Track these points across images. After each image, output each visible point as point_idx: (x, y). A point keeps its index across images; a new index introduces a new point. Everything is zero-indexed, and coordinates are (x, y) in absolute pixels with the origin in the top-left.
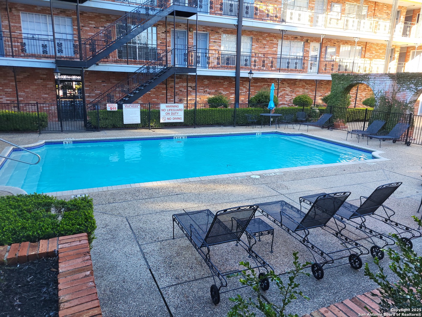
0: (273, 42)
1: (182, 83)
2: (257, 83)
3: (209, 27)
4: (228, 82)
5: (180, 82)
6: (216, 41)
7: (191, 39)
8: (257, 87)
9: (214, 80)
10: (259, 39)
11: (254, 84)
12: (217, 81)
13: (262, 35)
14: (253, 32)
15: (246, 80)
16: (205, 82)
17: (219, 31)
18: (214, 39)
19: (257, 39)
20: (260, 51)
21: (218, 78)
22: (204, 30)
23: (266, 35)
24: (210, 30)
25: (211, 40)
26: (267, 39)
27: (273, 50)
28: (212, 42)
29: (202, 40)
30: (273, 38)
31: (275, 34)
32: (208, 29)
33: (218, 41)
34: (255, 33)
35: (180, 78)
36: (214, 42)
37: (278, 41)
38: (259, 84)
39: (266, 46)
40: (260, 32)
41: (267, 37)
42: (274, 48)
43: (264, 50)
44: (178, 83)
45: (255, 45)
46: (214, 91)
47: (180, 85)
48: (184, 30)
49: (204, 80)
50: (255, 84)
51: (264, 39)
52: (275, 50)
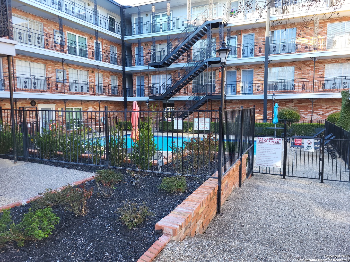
0: (319, 67)
1: (232, 106)
2: (301, 103)
3: (253, 65)
4: (271, 104)
5: (231, 105)
6: (259, 74)
7: (239, 76)
8: (301, 106)
9: (258, 102)
10: (301, 67)
11: (297, 104)
12: (260, 103)
13: (304, 64)
14: (295, 62)
15: (289, 101)
16: (250, 104)
17: (261, 67)
18: (257, 73)
19: (299, 67)
20: (303, 77)
21: (261, 101)
22: (249, 68)
23: (310, 62)
24: (254, 67)
25: (255, 74)
26: (310, 66)
27: (318, 74)
28: (256, 75)
29: (249, 74)
30: (318, 64)
31: (321, 60)
32: (252, 66)
33: (261, 74)
34: (297, 63)
35: (231, 102)
36: (258, 75)
37: (324, 66)
38: (303, 104)
39: (310, 72)
40: (302, 61)
41: (310, 64)
42: (320, 72)
43: (308, 75)
44: (229, 106)
45: (298, 72)
46: (258, 111)
47: (231, 107)
48: (234, 70)
49: (249, 103)
50: (299, 104)
51: (308, 66)
52: (321, 74)
